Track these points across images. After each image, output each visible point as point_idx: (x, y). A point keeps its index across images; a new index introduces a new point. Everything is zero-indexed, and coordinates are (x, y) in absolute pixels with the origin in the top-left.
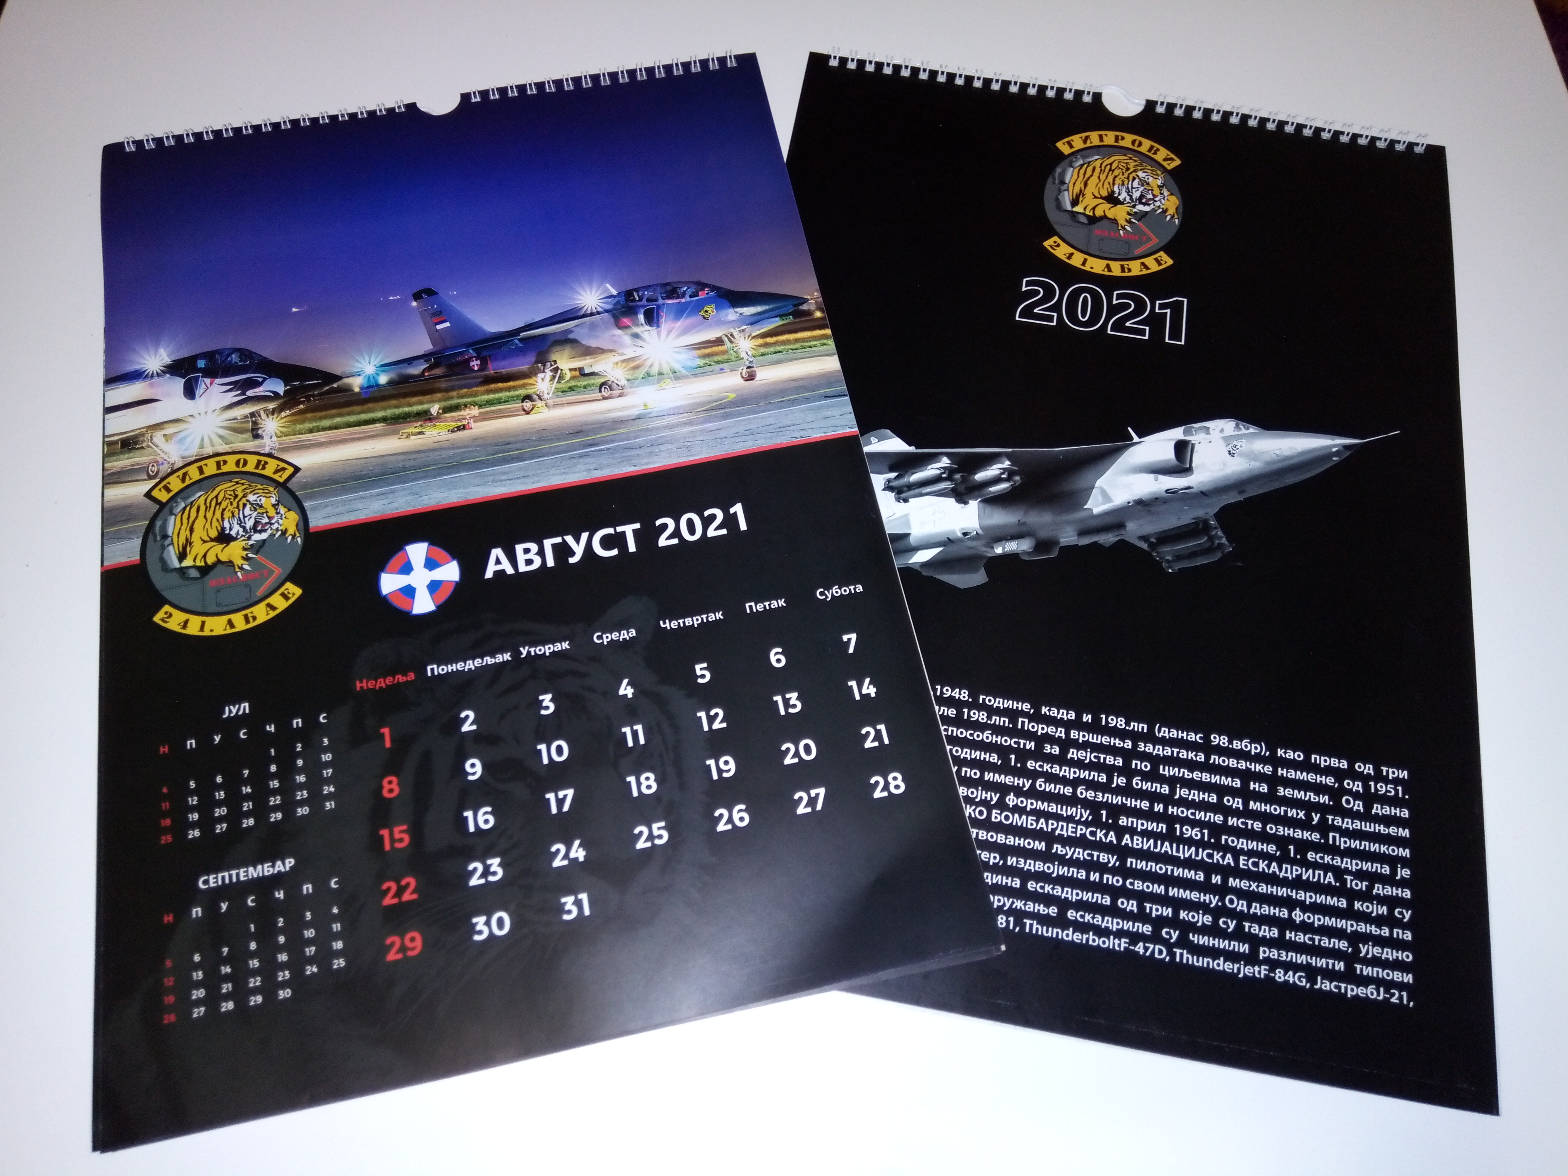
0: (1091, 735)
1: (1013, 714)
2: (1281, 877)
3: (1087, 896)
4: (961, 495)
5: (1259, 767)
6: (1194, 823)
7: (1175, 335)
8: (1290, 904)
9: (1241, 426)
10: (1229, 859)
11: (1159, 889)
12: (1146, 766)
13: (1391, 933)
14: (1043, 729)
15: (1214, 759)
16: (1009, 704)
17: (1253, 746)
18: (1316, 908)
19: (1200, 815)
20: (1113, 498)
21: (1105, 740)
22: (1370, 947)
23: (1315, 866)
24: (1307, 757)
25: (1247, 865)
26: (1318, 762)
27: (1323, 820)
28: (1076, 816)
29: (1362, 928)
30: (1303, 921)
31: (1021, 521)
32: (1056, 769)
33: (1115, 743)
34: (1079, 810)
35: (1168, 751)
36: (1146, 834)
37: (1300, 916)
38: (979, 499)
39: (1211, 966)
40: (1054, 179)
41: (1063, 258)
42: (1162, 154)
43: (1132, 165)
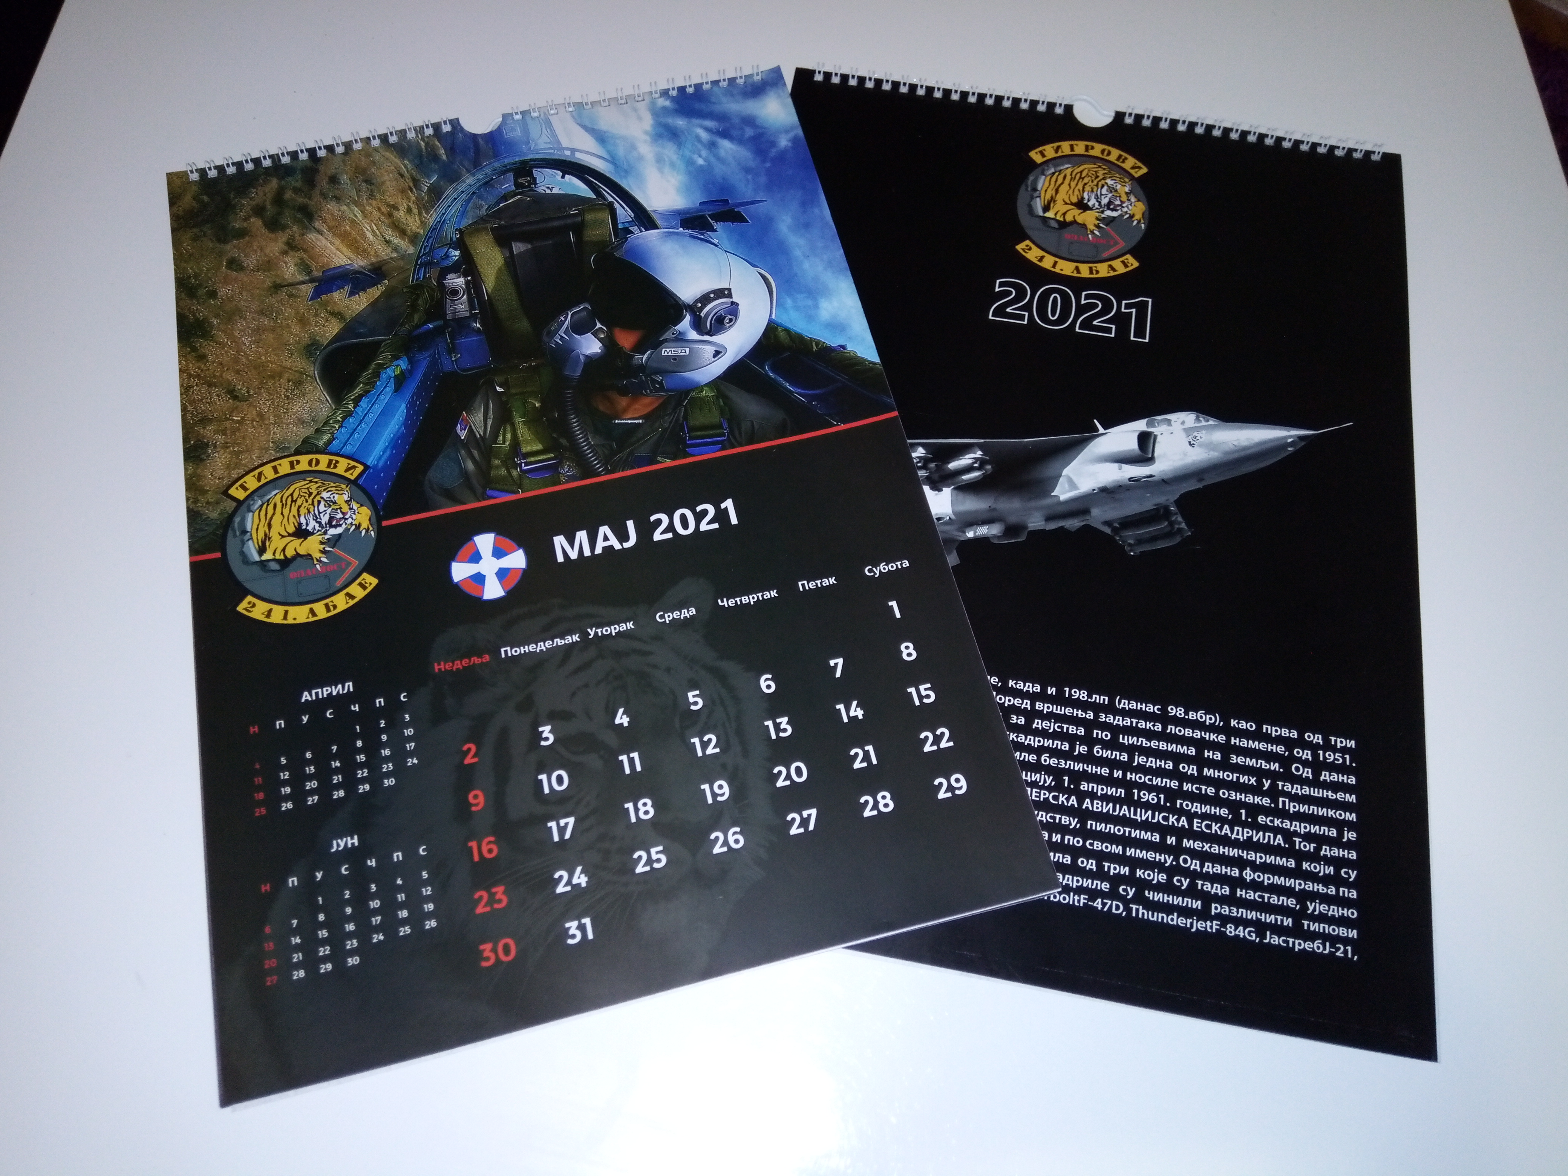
0: (1055, 706)
2: (1233, 838)
4: (936, 483)
5: (1213, 737)
6: (1150, 788)
7: (1140, 333)
8: (1241, 864)
9: (1200, 419)
10: (1184, 822)
11: (1118, 850)
12: (1106, 736)
13: (1337, 891)
14: (1009, 701)
15: (1171, 729)
17: (1208, 716)
18: (1265, 868)
19: (1157, 781)
20: (1079, 485)
21: (1068, 711)
22: (1317, 905)
23: (1265, 828)
24: (1259, 727)
25: (1201, 827)
26: (1269, 732)
27: (1274, 786)
28: (1040, 781)
29: (1310, 886)
30: (1253, 880)
31: (992, 507)
32: (1022, 738)
33: (1077, 714)
34: (1043, 776)
35: (1128, 722)
36: (1106, 798)
37: (1250, 876)
38: (953, 487)
39: (1165, 921)
40: (1027, 186)
41: (1035, 261)
42: (1130, 162)
43: (1101, 173)
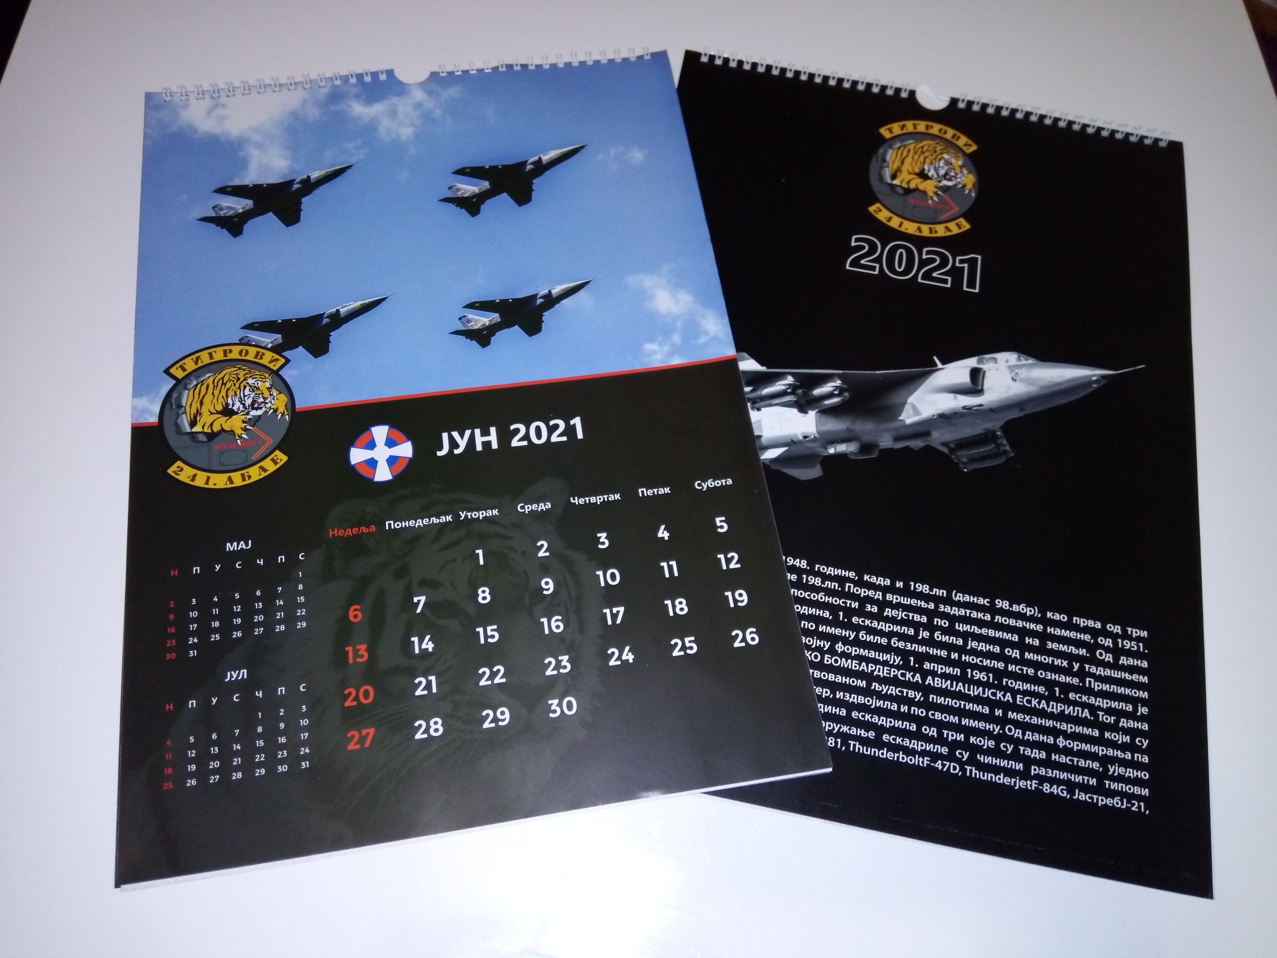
0: (902, 598)
1: (842, 580)
2: (1049, 712)
3: (898, 724)
4: (803, 406)
5: (1032, 626)
6: (981, 669)
7: (971, 284)
8: (1055, 732)
9: (1022, 358)
10: (1009, 697)
11: (955, 720)
12: (945, 623)
13: (1133, 756)
14: (865, 592)
15: (999, 619)
16: (838, 572)
17: (1028, 609)
18: (1075, 737)
19: (987, 663)
20: (921, 411)
21: (913, 602)
22: (1117, 767)
23: (1075, 703)
24: (1070, 619)
25: (1022, 702)
26: (1078, 623)
27: (1082, 668)
28: (890, 661)
29: (1110, 752)
30: (1065, 746)
31: (850, 428)
32: (875, 624)
33: (921, 605)
34: (892, 656)
35: (962, 612)
36: (945, 676)
37: (1063, 742)
38: (817, 410)
39: (994, 780)
40: (877, 157)
41: (884, 221)
42: (963, 140)
43: (939, 148)
